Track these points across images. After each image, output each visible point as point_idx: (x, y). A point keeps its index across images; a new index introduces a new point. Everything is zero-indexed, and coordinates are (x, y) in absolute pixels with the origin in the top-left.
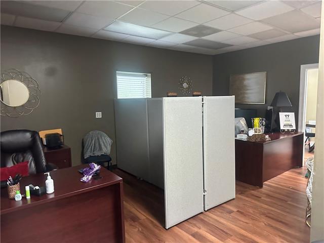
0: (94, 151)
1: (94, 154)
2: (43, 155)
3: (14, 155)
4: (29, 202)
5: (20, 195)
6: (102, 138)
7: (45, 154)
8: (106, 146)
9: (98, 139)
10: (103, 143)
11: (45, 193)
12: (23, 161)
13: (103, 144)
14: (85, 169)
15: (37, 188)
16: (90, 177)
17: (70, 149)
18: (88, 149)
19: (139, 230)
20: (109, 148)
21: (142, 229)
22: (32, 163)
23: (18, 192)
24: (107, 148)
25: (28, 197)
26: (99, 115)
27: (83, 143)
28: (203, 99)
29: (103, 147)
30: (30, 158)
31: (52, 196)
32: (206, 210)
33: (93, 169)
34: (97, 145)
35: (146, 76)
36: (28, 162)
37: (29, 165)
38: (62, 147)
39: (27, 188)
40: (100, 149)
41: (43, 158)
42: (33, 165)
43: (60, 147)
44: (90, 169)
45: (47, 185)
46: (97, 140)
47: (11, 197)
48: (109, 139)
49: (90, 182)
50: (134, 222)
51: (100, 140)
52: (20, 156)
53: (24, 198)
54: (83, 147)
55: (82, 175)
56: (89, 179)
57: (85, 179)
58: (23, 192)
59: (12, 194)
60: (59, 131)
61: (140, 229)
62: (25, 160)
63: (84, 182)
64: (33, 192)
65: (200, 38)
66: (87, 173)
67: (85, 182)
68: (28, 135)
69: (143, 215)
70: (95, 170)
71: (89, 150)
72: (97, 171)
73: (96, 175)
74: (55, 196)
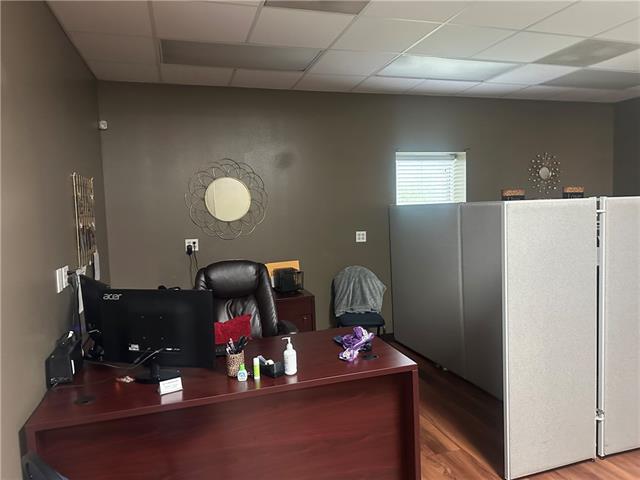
0: (352, 304)
1: (352, 309)
2: (273, 305)
3: (230, 302)
4: (258, 387)
5: (245, 371)
6: (366, 281)
7: (276, 303)
8: (374, 296)
9: (360, 282)
10: (370, 290)
11: (282, 374)
12: (242, 314)
13: (368, 292)
14: (345, 338)
15: (271, 362)
16: (357, 352)
17: (313, 297)
18: (342, 300)
19: (446, 472)
20: (380, 301)
21: (452, 472)
22: (257, 318)
23: (243, 366)
24: (375, 300)
25: (257, 377)
26: (361, 237)
27: (333, 287)
28: (598, 203)
29: (368, 296)
30: (253, 309)
31: (293, 381)
32: (603, 455)
33: (359, 339)
34: (358, 292)
35: (456, 156)
36: (250, 316)
37: (251, 320)
38: (300, 293)
39: (256, 361)
40: (364, 301)
41: (274, 310)
42: (258, 321)
43: (297, 293)
44: (356, 337)
45: (286, 360)
46: (357, 285)
47: (232, 374)
48: (379, 282)
49: (356, 362)
50: (436, 453)
51: (364, 284)
52: (239, 304)
53: (251, 378)
54: (334, 295)
55: (341, 347)
56: (355, 356)
57: (346, 354)
58: (250, 367)
59: (233, 369)
60: (295, 265)
61: (449, 470)
62: (246, 313)
63: (345, 361)
64: (264, 370)
65: (585, 68)
66: (350, 345)
67: (347, 361)
68: (252, 270)
69: (454, 444)
70: (363, 340)
71: (344, 302)
72: (366, 342)
73: (366, 351)
74: (299, 380)
